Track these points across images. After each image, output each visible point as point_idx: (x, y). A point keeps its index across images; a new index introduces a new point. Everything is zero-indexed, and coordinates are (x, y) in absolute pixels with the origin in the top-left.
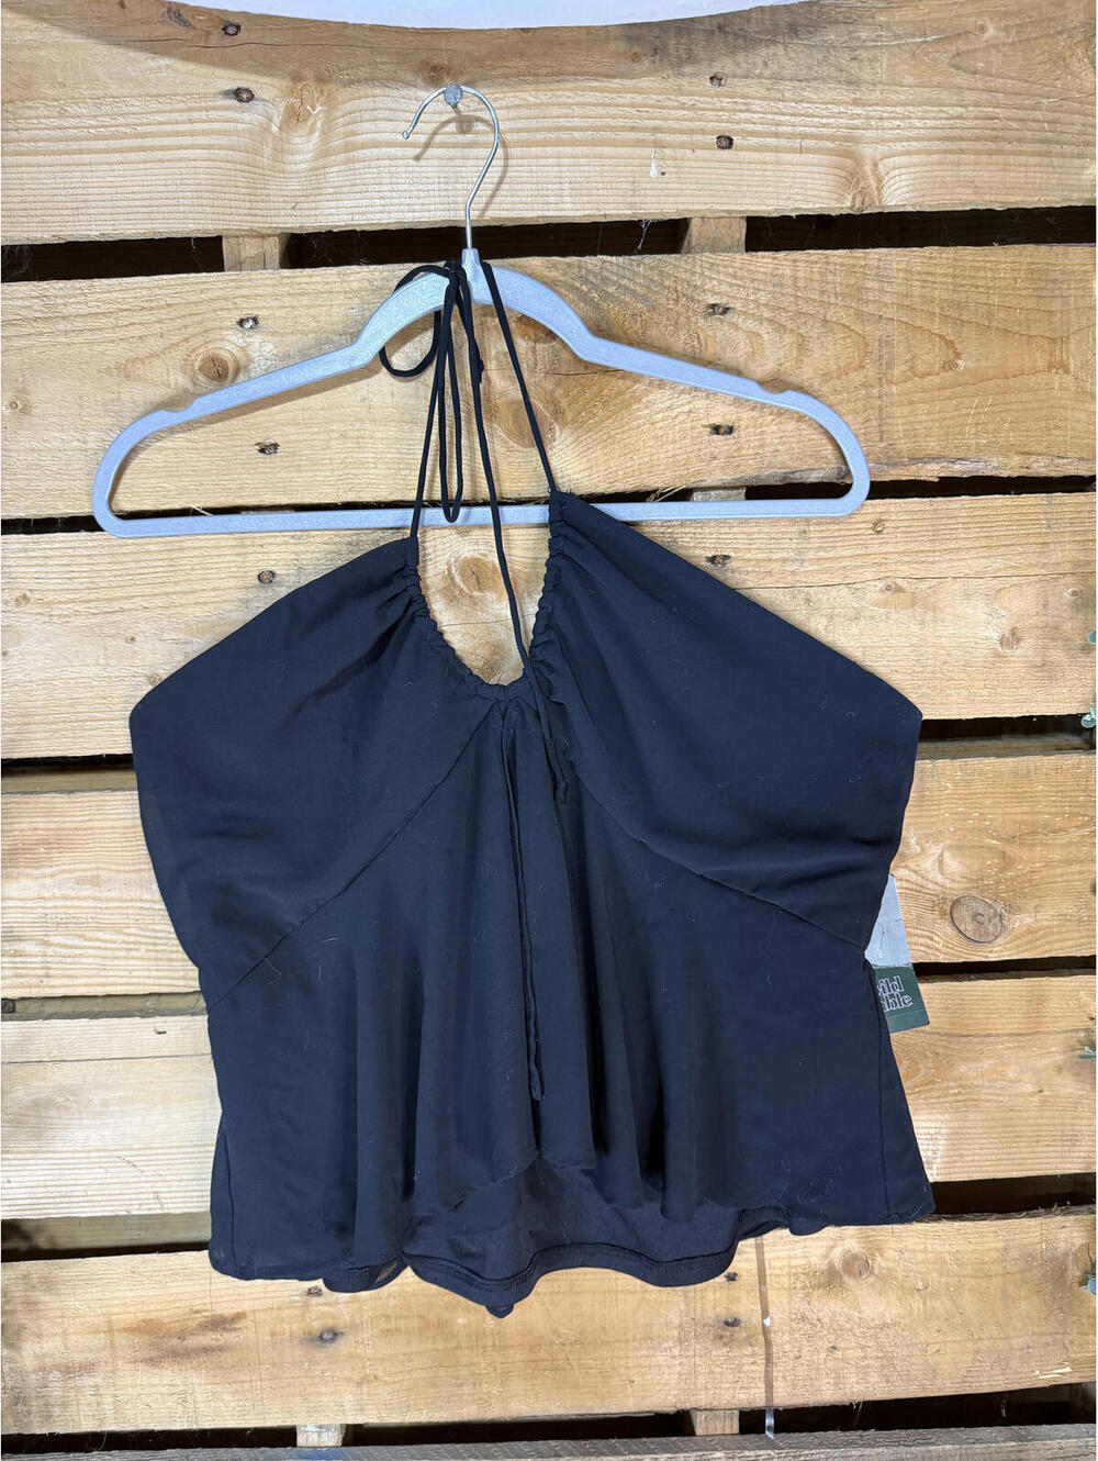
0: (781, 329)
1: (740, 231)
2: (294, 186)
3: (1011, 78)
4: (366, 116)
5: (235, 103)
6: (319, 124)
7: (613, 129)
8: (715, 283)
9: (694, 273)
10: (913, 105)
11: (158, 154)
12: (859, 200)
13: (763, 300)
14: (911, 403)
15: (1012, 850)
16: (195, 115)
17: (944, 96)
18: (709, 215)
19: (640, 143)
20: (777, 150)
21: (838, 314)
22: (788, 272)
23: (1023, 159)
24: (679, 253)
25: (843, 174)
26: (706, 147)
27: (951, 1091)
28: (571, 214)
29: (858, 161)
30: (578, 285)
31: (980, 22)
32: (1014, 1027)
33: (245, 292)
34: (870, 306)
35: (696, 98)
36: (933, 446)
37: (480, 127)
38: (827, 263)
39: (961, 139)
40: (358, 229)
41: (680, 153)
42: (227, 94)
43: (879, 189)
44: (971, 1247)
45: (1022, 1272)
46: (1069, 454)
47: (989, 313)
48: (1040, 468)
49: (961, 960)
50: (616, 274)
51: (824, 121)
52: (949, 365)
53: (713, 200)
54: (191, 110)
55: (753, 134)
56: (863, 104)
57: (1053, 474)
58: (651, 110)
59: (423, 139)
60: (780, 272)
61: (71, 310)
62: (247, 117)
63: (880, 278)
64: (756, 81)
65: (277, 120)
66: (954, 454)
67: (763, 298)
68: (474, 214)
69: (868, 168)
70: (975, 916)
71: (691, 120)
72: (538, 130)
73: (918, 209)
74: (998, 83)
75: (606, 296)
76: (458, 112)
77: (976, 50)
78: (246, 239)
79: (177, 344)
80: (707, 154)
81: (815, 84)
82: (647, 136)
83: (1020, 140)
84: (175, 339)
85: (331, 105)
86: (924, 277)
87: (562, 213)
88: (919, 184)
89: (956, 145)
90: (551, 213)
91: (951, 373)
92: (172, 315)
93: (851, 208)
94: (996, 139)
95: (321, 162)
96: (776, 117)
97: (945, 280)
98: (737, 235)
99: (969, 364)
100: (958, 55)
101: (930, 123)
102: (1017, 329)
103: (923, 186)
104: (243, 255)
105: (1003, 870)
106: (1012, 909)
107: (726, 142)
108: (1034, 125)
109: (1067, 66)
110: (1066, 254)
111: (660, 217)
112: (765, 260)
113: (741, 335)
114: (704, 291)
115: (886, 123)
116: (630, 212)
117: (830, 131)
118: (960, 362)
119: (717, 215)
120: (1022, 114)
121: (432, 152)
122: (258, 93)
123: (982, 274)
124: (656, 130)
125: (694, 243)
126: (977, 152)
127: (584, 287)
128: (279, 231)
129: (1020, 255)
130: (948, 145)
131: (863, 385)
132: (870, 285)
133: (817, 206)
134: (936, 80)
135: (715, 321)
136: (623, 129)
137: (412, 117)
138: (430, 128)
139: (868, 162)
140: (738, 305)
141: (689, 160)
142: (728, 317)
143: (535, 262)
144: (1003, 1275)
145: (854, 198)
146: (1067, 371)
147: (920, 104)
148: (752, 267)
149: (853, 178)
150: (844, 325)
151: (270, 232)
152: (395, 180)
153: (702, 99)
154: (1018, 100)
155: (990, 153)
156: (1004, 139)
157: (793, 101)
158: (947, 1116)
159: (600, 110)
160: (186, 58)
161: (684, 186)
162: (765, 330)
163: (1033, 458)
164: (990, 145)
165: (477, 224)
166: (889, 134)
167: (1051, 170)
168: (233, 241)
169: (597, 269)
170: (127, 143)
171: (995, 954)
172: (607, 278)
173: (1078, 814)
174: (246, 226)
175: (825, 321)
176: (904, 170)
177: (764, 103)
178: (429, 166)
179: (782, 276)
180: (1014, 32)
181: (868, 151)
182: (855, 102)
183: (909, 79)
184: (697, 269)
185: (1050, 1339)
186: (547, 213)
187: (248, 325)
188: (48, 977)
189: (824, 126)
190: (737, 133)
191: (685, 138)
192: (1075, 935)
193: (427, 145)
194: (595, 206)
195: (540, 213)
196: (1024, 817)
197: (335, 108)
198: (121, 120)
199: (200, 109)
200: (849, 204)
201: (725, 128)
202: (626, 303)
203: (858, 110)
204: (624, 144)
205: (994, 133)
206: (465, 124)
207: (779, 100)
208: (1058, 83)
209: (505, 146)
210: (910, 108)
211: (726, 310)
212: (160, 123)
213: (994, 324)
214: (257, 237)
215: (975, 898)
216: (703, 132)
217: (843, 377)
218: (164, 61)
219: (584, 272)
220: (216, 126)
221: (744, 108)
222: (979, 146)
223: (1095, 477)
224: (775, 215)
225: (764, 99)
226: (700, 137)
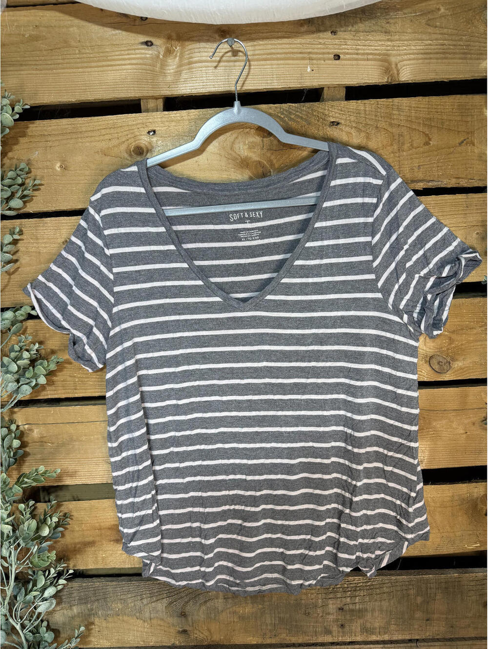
0: (359, 130)
1: (343, 93)
2: (169, 78)
3: (450, 29)
4: (196, 50)
5: (146, 47)
6: (178, 54)
7: (293, 53)
8: (333, 113)
9: (325, 109)
10: (411, 41)
11: (117, 67)
12: (390, 79)
13: (352, 119)
14: (412, 159)
15: (454, 336)
16: (130, 52)
17: (424, 37)
18: (331, 86)
19: (303, 59)
20: (357, 60)
21: (382, 124)
22: (362, 108)
23: (456, 61)
24: (319, 101)
25: (384, 68)
26: (329, 59)
27: (430, 433)
28: (277, 87)
29: (390, 63)
30: (279, 115)
31: (438, 7)
32: (455, 407)
33: (151, 120)
34: (395, 121)
35: (326, 40)
36: (420, 176)
37: (241, 54)
38: (378, 104)
39: (431, 53)
40: (194, 95)
41: (319, 62)
42: (142, 43)
43: (398, 74)
44: (439, 495)
45: (459, 505)
46: (475, 178)
47: (442, 122)
48: (464, 183)
49: (433, 380)
50: (295, 111)
51: (376, 48)
52: (427, 144)
53: (332, 80)
54: (128, 50)
55: (347, 54)
56: (391, 41)
57: (468, 186)
58: (307, 45)
59: (218, 59)
60: (359, 108)
61: (84, 129)
62: (150, 52)
63: (399, 109)
64: (349, 33)
65: (162, 53)
66: (429, 178)
67: (352, 118)
68: (238, 88)
69: (393, 66)
70: (438, 363)
71: (323, 49)
72: (263, 54)
73: (414, 82)
74: (445, 31)
75: (291, 119)
76: (232, 48)
77: (436, 18)
78: (150, 100)
79: (124, 142)
80: (330, 62)
81: (372, 33)
82: (306, 55)
83: (454, 53)
84: (124, 139)
85: (183, 47)
86: (416, 109)
87: (273, 87)
88: (414, 72)
89: (428, 56)
90: (269, 87)
91: (427, 147)
92: (122, 130)
93: (387, 82)
94: (444, 53)
95: (179, 69)
96: (358, 47)
97: (424, 110)
98: (342, 94)
99: (434, 143)
100: (429, 20)
101: (418, 47)
102: (453, 128)
103: (415, 73)
104: (149, 106)
105: (450, 344)
106: (454, 360)
107: (337, 57)
108: (459, 47)
109: (473, 23)
110: (473, 98)
111: (312, 87)
112: (353, 104)
113: (344, 133)
114: (329, 116)
115: (401, 48)
116: (300, 86)
117: (378, 52)
118: (431, 142)
119: (334, 86)
120: (454, 43)
121: (221, 64)
122: (154, 43)
123: (440, 107)
124: (310, 53)
125: (325, 97)
126: (437, 59)
127: (282, 116)
128: (163, 96)
129: (455, 99)
130: (425, 56)
131: (392, 152)
132: (395, 112)
133: (374, 81)
134: (420, 30)
135: (334, 128)
136: (297, 53)
137: (213, 50)
138: (221, 54)
139: (393, 63)
140: (343, 122)
141: (323, 65)
142: (339, 126)
143: (264, 106)
144: (452, 507)
145: (388, 78)
146: (474, 145)
147: (414, 40)
148: (348, 107)
149: (387, 70)
150: (384, 129)
151: (159, 97)
152: (208, 76)
153: (327, 40)
154: (454, 37)
155: (442, 58)
156: (447, 53)
157: (363, 40)
158: (428, 443)
159: (287, 46)
160: (126, 30)
161: (321, 75)
162: (353, 131)
163: (461, 180)
164: (442, 55)
165: (239, 92)
166: (402, 52)
167: (466, 65)
168: (145, 101)
169: (287, 109)
170: (104, 63)
171: (447, 377)
172: (291, 112)
173: (480, 322)
174: (151, 95)
175: (377, 127)
176: (408, 67)
177: (352, 41)
178: (220, 70)
179: (359, 110)
180: (451, 10)
181: (393, 59)
182: (388, 40)
183: (409, 30)
184: (327, 108)
185: (471, 532)
186: (267, 87)
187: (151, 134)
188: (76, 389)
189: (376, 50)
190: (342, 53)
191: (321, 56)
192: (479, 370)
193: (219, 61)
194: (286, 84)
195: (265, 87)
196: (458, 323)
197: (184, 47)
198: (101, 55)
199: (132, 49)
200: (386, 81)
201: (337, 51)
202: (299, 122)
203: (389, 43)
204: (297, 59)
205: (444, 51)
206: (235, 53)
207: (358, 40)
208: (469, 30)
209: (249, 61)
210: (410, 42)
211: (338, 124)
212: (117, 55)
213: (444, 127)
214: (155, 99)
215: (439, 356)
216: (329, 53)
217: (384, 149)
218: (117, 32)
219: (282, 110)
220: (138, 56)
221: (344, 43)
222: (438, 56)
223: (486, 187)
224: (357, 85)
225: (352, 39)
226: (327, 55)
